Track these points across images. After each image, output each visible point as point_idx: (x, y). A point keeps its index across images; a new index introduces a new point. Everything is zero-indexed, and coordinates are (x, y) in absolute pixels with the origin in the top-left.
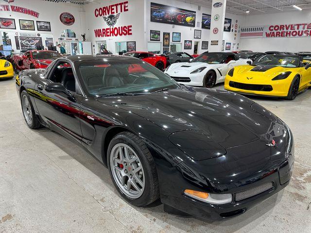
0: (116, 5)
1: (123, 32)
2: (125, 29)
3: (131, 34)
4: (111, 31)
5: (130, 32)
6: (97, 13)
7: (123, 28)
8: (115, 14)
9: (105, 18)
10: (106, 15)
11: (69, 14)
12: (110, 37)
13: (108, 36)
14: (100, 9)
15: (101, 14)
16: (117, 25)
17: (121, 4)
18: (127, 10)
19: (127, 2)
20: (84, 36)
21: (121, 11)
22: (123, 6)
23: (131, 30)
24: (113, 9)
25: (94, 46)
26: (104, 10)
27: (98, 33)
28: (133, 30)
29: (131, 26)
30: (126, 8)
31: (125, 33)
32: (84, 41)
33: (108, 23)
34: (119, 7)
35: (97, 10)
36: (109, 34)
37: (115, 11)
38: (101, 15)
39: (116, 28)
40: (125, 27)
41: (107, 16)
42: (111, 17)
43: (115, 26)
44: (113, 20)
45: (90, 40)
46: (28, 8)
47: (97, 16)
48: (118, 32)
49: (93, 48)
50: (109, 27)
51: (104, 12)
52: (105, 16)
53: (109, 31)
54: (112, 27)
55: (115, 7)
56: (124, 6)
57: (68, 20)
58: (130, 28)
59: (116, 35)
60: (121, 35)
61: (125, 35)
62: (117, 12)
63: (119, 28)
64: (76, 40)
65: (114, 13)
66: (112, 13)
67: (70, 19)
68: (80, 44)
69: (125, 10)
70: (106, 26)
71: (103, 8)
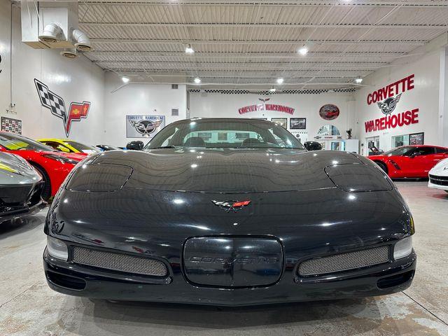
0: (397, 84)
1: (405, 120)
2: (408, 115)
3: (417, 121)
5: (415, 119)
6: (371, 99)
7: (405, 115)
8: (395, 96)
10: (382, 99)
11: (332, 106)
12: (385, 131)
13: (383, 128)
14: (375, 92)
15: (375, 99)
16: (395, 112)
17: (403, 81)
18: (413, 87)
19: (413, 76)
20: (349, 132)
21: (404, 90)
22: (406, 82)
23: (417, 116)
25: (362, 145)
26: (378, 95)
27: (369, 126)
28: (420, 117)
29: (417, 110)
30: (411, 85)
31: (408, 121)
32: (349, 138)
33: (384, 110)
34: (401, 85)
35: (370, 95)
36: (384, 126)
37: (394, 92)
38: (374, 102)
39: (394, 116)
40: (408, 112)
41: (384, 100)
42: (388, 102)
44: (391, 105)
45: (358, 137)
46: (283, 105)
47: (369, 103)
48: (398, 121)
49: (361, 148)
52: (380, 101)
53: (384, 121)
54: (388, 115)
55: (394, 87)
56: (408, 82)
57: (330, 113)
58: (415, 114)
59: (394, 126)
60: (401, 125)
61: (407, 124)
64: (340, 138)
65: (393, 94)
66: (390, 95)
67: (334, 112)
68: (343, 143)
70: (381, 115)
71: (379, 91)
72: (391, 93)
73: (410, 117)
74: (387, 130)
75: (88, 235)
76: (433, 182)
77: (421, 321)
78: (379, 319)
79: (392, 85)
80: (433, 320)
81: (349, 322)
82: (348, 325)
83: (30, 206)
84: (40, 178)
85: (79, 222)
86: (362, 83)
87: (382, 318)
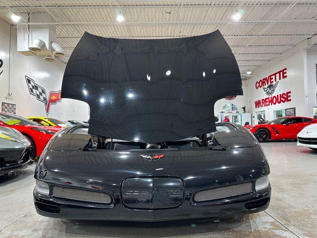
0: (275, 74)
1: (282, 99)
3: (290, 100)
4: (270, 100)
5: (289, 98)
6: (258, 85)
7: (282, 96)
8: (274, 83)
9: (264, 89)
10: (265, 85)
12: (268, 107)
13: (267, 105)
14: (261, 81)
15: (261, 85)
16: (275, 94)
17: (279, 72)
18: (286, 76)
19: (286, 69)
20: (244, 108)
21: (280, 79)
22: (281, 73)
23: (290, 96)
24: (272, 79)
25: (254, 117)
26: (263, 82)
27: (258, 104)
28: (292, 97)
29: (290, 92)
30: (285, 75)
31: (284, 100)
32: (245, 112)
33: (267, 93)
34: (278, 75)
35: (257, 82)
36: (267, 103)
37: (273, 80)
38: (260, 87)
39: (274, 97)
40: (284, 94)
41: (267, 86)
42: (270, 87)
43: (273, 95)
44: (272, 89)
45: (250, 112)
47: (257, 88)
48: (277, 100)
49: (253, 119)
50: (267, 97)
51: (263, 83)
52: (264, 86)
53: (268, 100)
54: (271, 96)
55: (273, 77)
56: (283, 73)
58: (289, 95)
59: (275, 104)
60: (279, 103)
61: (284, 102)
62: (276, 81)
63: (278, 96)
64: (237, 112)
66: (271, 82)
68: (240, 116)
69: (284, 77)
70: (265, 96)
71: (263, 79)
72: (272, 81)
73: (285, 97)
74: (270, 106)
75: (62, 179)
76: (300, 142)
77: (278, 232)
78: (250, 231)
79: (272, 75)
80: (285, 231)
81: (230, 233)
82: (229, 235)
83: (22, 163)
84: (29, 144)
85: (56, 170)
86: (251, 74)
87: (253, 230)
